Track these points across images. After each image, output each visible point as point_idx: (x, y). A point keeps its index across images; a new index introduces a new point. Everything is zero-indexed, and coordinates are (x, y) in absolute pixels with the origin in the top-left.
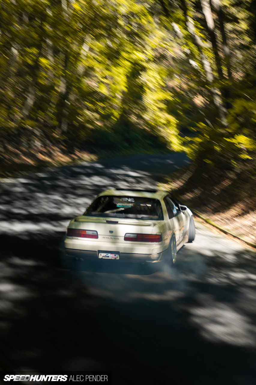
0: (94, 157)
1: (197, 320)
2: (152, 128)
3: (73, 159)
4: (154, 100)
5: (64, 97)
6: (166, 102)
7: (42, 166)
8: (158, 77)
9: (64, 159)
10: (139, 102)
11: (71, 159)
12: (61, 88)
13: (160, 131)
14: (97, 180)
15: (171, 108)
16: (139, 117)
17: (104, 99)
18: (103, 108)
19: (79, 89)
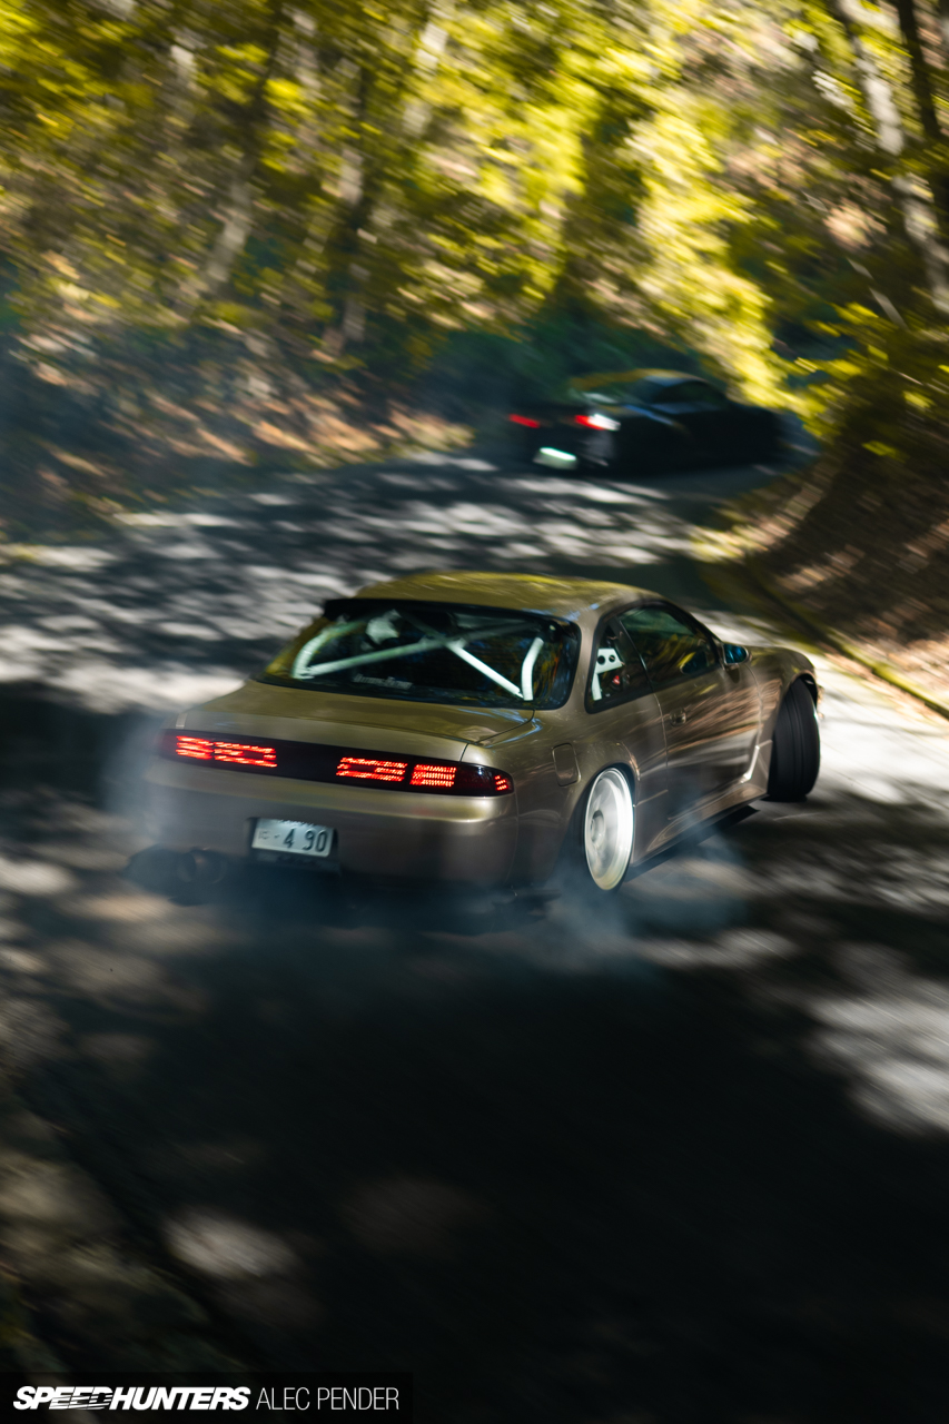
0: (459, 434)
1: (840, 1046)
2: (674, 325)
3: (386, 442)
4: (680, 223)
5: (354, 216)
6: (727, 230)
7: (270, 465)
8: (696, 138)
9: (354, 442)
10: (627, 231)
11: (375, 439)
12: (346, 183)
13: (702, 338)
14: (469, 518)
15: (743, 251)
16: (627, 286)
17: (496, 222)
18: (496, 256)
19: (408, 185)
